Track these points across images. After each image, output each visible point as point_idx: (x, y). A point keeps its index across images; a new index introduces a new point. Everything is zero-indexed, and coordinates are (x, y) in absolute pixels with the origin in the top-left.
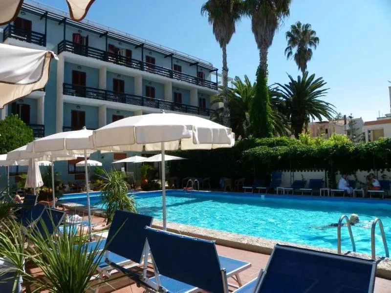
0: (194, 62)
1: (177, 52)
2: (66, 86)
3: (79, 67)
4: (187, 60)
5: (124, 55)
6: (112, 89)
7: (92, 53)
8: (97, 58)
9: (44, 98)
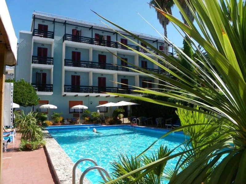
0: (155, 40)
1: (143, 35)
2: (67, 61)
3: (76, 49)
4: (150, 39)
5: (106, 39)
6: (97, 61)
7: (84, 40)
8: (87, 43)
9: (53, 68)
